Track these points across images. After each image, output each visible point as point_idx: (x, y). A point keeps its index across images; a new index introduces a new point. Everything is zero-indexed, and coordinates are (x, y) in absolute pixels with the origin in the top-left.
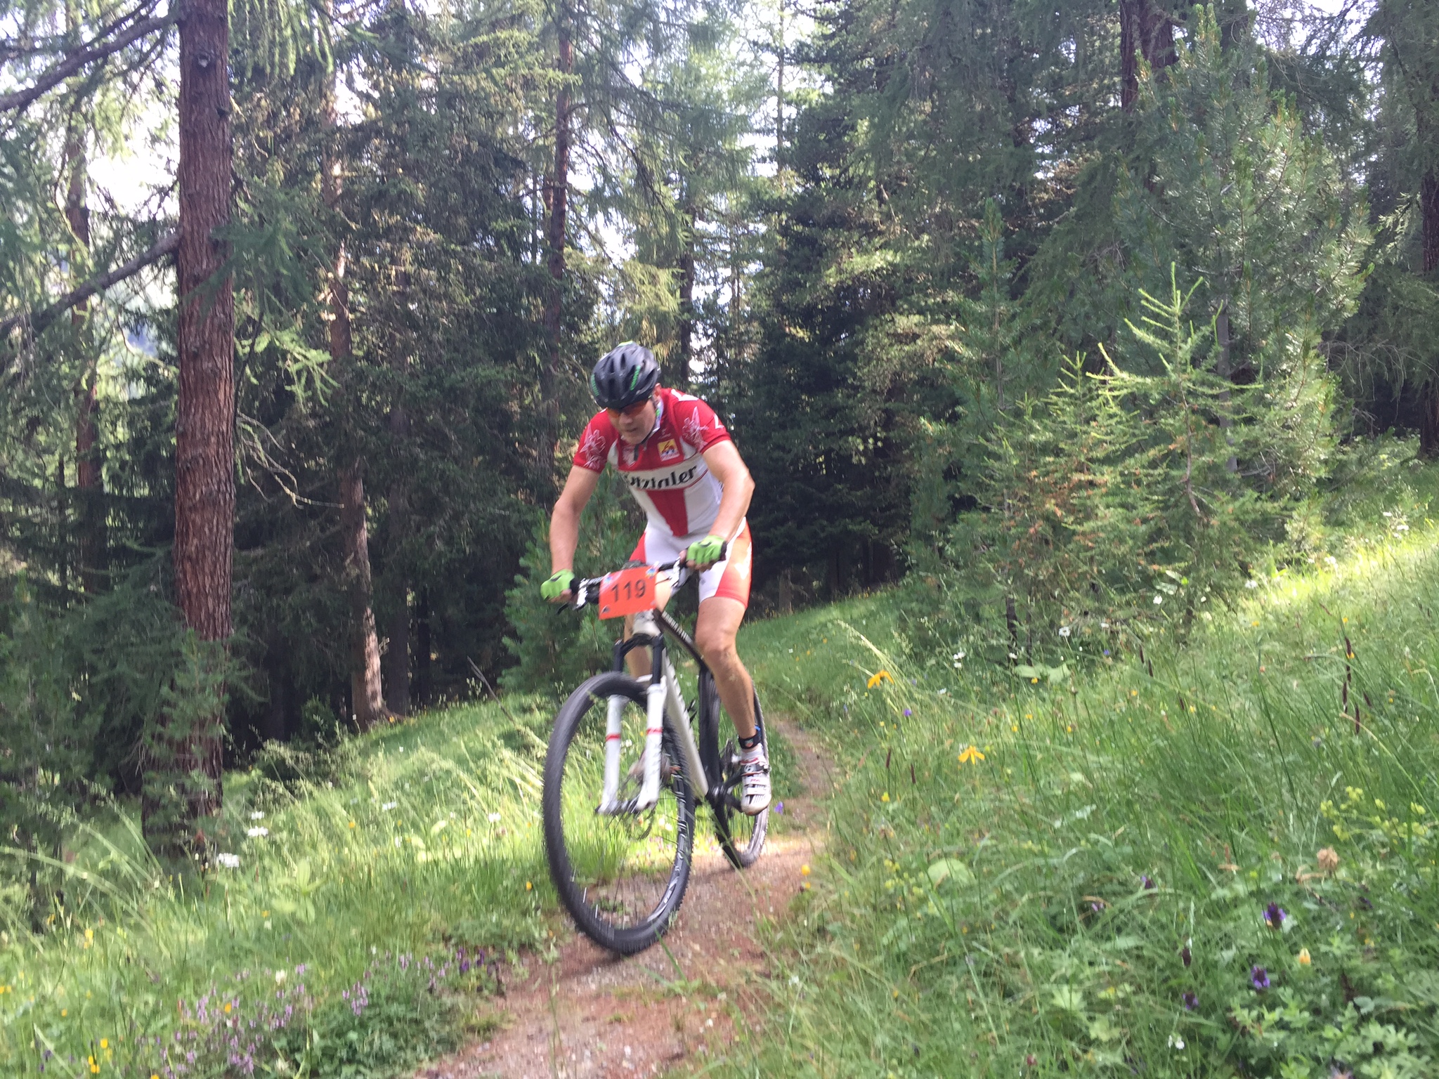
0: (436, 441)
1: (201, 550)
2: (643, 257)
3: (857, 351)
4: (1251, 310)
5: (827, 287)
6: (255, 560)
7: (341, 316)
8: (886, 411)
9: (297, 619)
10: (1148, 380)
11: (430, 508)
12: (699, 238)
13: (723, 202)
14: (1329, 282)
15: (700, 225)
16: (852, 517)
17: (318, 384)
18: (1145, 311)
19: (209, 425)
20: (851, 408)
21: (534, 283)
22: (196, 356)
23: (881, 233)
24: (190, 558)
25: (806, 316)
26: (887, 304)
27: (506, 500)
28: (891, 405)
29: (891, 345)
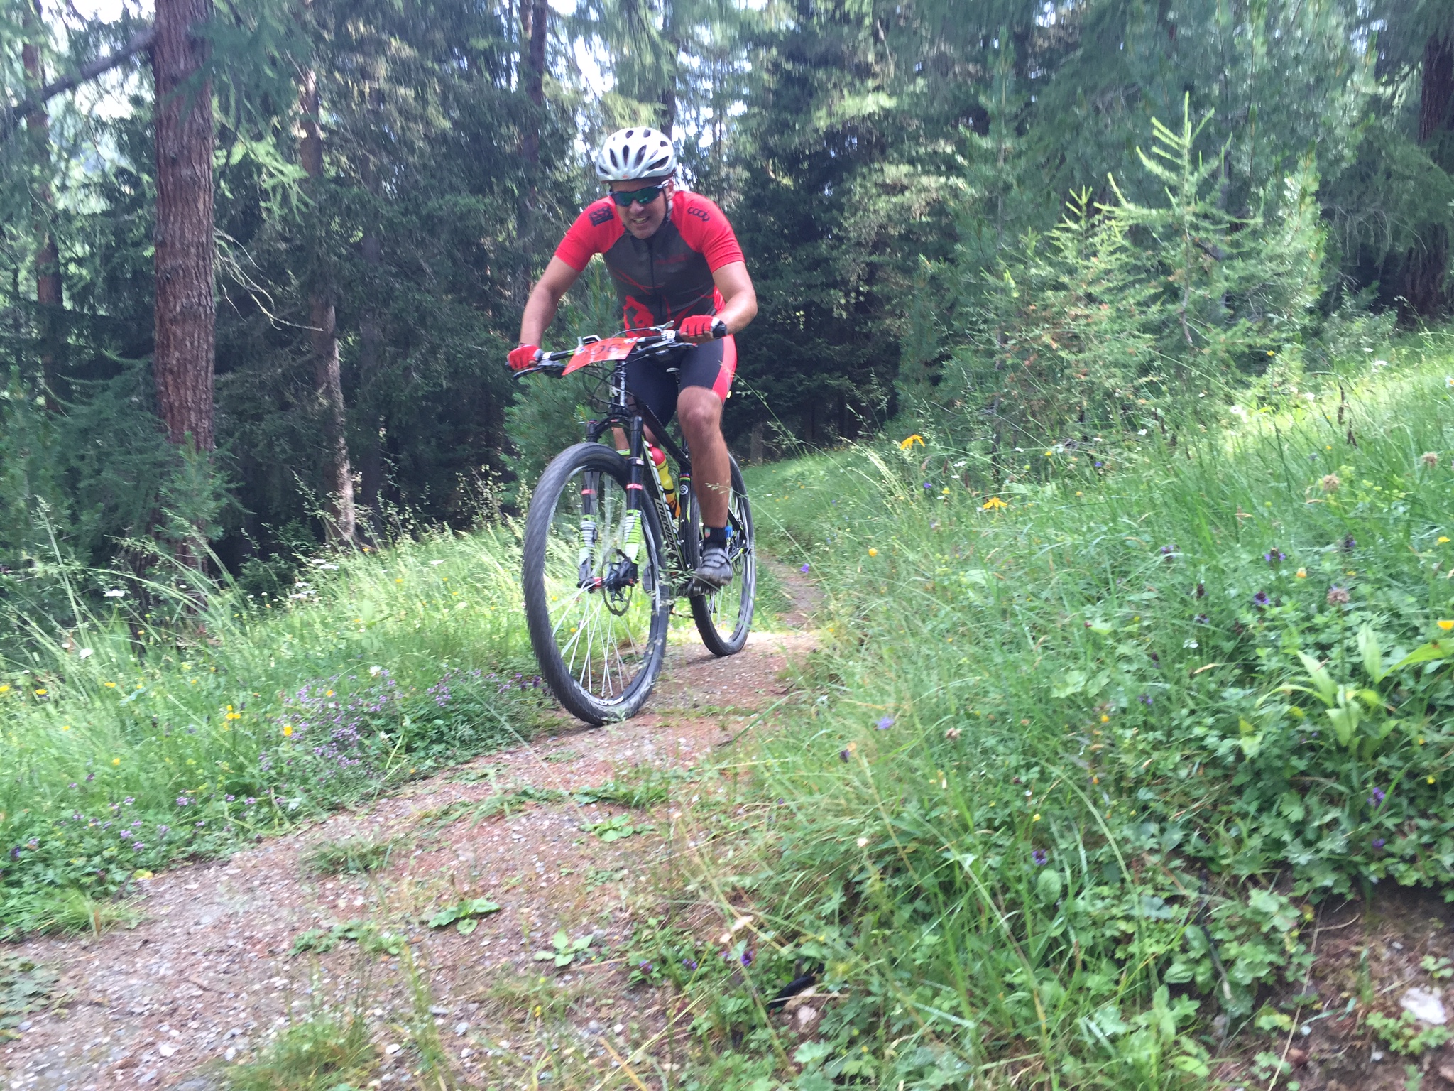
0: (411, 272)
1: (183, 363)
2: (623, 90)
3: (844, 200)
4: (1254, 154)
5: (816, 131)
6: (226, 384)
7: (312, 133)
8: (869, 264)
9: (270, 445)
10: (1154, 212)
11: (405, 340)
12: (683, 73)
13: (707, 34)
14: (1330, 130)
15: (683, 58)
16: (830, 372)
17: (294, 201)
18: (1156, 141)
19: (188, 235)
20: (835, 260)
21: (512, 109)
22: (174, 162)
23: (875, 76)
24: (171, 372)
25: (791, 163)
26: (876, 152)
27: (484, 335)
28: (874, 258)
29: (879, 196)
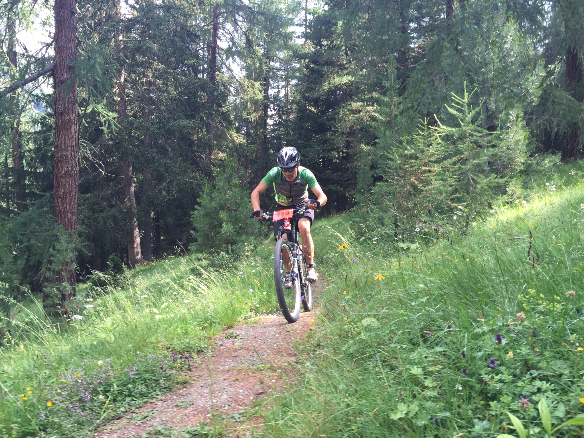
0: (163, 151)
1: (65, 194)
2: (248, 77)
3: (336, 117)
4: (496, 102)
5: (324, 90)
6: (88, 198)
7: (122, 99)
8: (347, 141)
9: (105, 222)
10: (454, 129)
11: (160, 178)
12: (272, 69)
13: (282, 54)
14: (528, 90)
15: (272, 64)
16: (333, 184)
17: (113, 126)
18: (452, 101)
19: (67, 142)
20: (333, 140)
21: (203, 87)
22: (62, 114)
23: (347, 68)
24: (60, 197)
25: (316, 102)
26: (349, 98)
27: (191, 175)
28: (349, 139)
29: (350, 114)
